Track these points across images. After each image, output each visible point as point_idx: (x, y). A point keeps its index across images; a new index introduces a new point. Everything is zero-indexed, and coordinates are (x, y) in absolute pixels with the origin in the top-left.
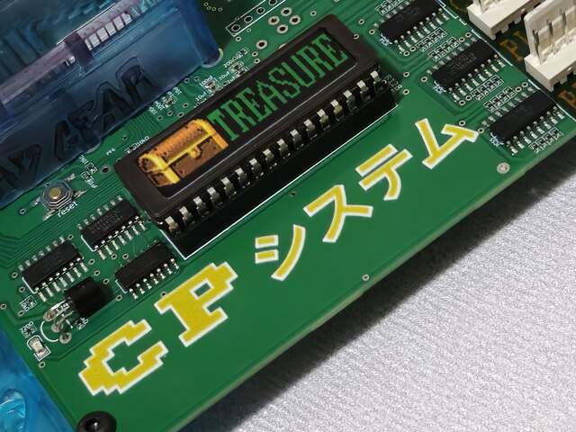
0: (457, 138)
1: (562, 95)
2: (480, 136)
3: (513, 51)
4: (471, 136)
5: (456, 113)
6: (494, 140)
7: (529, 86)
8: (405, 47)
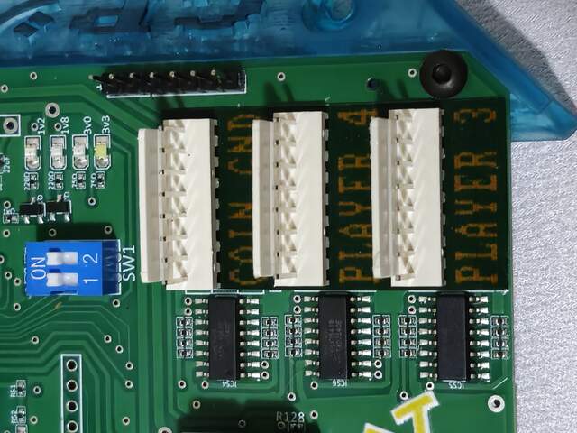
0: (419, 416)
1: (459, 278)
2: (435, 391)
3: (359, 277)
4: (427, 400)
5: (386, 391)
6: (453, 384)
7: (417, 297)
8: (255, 370)
